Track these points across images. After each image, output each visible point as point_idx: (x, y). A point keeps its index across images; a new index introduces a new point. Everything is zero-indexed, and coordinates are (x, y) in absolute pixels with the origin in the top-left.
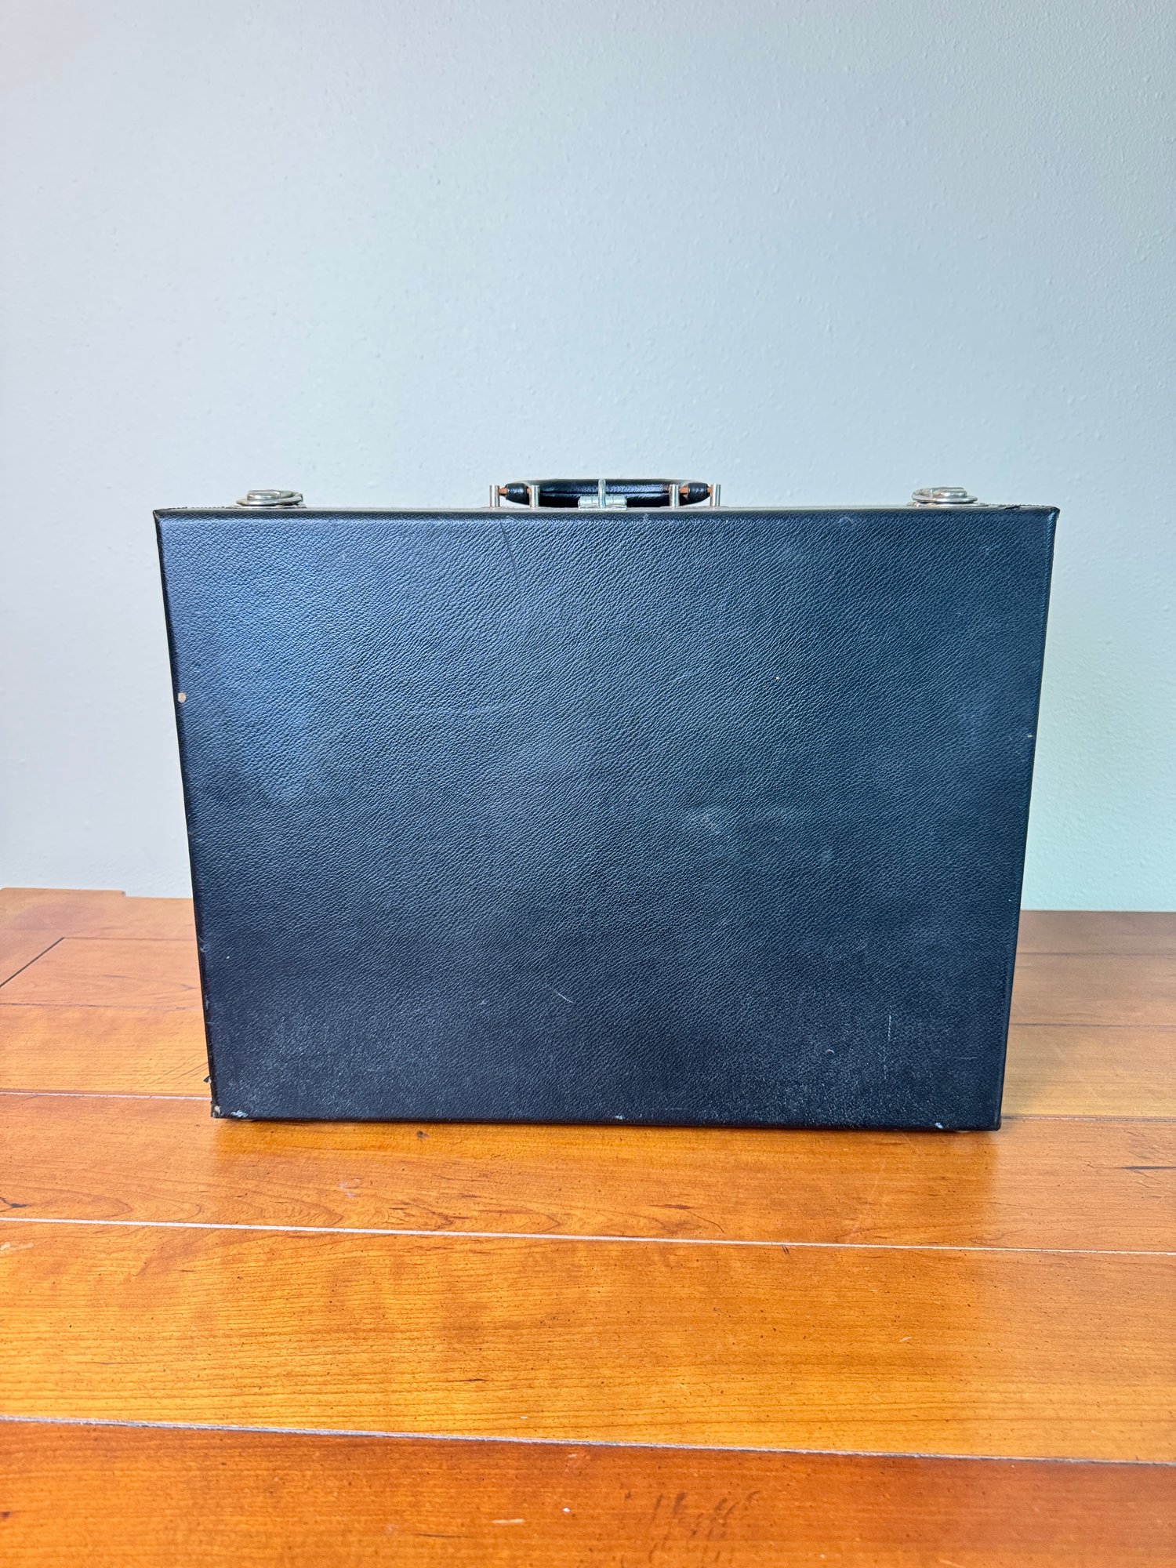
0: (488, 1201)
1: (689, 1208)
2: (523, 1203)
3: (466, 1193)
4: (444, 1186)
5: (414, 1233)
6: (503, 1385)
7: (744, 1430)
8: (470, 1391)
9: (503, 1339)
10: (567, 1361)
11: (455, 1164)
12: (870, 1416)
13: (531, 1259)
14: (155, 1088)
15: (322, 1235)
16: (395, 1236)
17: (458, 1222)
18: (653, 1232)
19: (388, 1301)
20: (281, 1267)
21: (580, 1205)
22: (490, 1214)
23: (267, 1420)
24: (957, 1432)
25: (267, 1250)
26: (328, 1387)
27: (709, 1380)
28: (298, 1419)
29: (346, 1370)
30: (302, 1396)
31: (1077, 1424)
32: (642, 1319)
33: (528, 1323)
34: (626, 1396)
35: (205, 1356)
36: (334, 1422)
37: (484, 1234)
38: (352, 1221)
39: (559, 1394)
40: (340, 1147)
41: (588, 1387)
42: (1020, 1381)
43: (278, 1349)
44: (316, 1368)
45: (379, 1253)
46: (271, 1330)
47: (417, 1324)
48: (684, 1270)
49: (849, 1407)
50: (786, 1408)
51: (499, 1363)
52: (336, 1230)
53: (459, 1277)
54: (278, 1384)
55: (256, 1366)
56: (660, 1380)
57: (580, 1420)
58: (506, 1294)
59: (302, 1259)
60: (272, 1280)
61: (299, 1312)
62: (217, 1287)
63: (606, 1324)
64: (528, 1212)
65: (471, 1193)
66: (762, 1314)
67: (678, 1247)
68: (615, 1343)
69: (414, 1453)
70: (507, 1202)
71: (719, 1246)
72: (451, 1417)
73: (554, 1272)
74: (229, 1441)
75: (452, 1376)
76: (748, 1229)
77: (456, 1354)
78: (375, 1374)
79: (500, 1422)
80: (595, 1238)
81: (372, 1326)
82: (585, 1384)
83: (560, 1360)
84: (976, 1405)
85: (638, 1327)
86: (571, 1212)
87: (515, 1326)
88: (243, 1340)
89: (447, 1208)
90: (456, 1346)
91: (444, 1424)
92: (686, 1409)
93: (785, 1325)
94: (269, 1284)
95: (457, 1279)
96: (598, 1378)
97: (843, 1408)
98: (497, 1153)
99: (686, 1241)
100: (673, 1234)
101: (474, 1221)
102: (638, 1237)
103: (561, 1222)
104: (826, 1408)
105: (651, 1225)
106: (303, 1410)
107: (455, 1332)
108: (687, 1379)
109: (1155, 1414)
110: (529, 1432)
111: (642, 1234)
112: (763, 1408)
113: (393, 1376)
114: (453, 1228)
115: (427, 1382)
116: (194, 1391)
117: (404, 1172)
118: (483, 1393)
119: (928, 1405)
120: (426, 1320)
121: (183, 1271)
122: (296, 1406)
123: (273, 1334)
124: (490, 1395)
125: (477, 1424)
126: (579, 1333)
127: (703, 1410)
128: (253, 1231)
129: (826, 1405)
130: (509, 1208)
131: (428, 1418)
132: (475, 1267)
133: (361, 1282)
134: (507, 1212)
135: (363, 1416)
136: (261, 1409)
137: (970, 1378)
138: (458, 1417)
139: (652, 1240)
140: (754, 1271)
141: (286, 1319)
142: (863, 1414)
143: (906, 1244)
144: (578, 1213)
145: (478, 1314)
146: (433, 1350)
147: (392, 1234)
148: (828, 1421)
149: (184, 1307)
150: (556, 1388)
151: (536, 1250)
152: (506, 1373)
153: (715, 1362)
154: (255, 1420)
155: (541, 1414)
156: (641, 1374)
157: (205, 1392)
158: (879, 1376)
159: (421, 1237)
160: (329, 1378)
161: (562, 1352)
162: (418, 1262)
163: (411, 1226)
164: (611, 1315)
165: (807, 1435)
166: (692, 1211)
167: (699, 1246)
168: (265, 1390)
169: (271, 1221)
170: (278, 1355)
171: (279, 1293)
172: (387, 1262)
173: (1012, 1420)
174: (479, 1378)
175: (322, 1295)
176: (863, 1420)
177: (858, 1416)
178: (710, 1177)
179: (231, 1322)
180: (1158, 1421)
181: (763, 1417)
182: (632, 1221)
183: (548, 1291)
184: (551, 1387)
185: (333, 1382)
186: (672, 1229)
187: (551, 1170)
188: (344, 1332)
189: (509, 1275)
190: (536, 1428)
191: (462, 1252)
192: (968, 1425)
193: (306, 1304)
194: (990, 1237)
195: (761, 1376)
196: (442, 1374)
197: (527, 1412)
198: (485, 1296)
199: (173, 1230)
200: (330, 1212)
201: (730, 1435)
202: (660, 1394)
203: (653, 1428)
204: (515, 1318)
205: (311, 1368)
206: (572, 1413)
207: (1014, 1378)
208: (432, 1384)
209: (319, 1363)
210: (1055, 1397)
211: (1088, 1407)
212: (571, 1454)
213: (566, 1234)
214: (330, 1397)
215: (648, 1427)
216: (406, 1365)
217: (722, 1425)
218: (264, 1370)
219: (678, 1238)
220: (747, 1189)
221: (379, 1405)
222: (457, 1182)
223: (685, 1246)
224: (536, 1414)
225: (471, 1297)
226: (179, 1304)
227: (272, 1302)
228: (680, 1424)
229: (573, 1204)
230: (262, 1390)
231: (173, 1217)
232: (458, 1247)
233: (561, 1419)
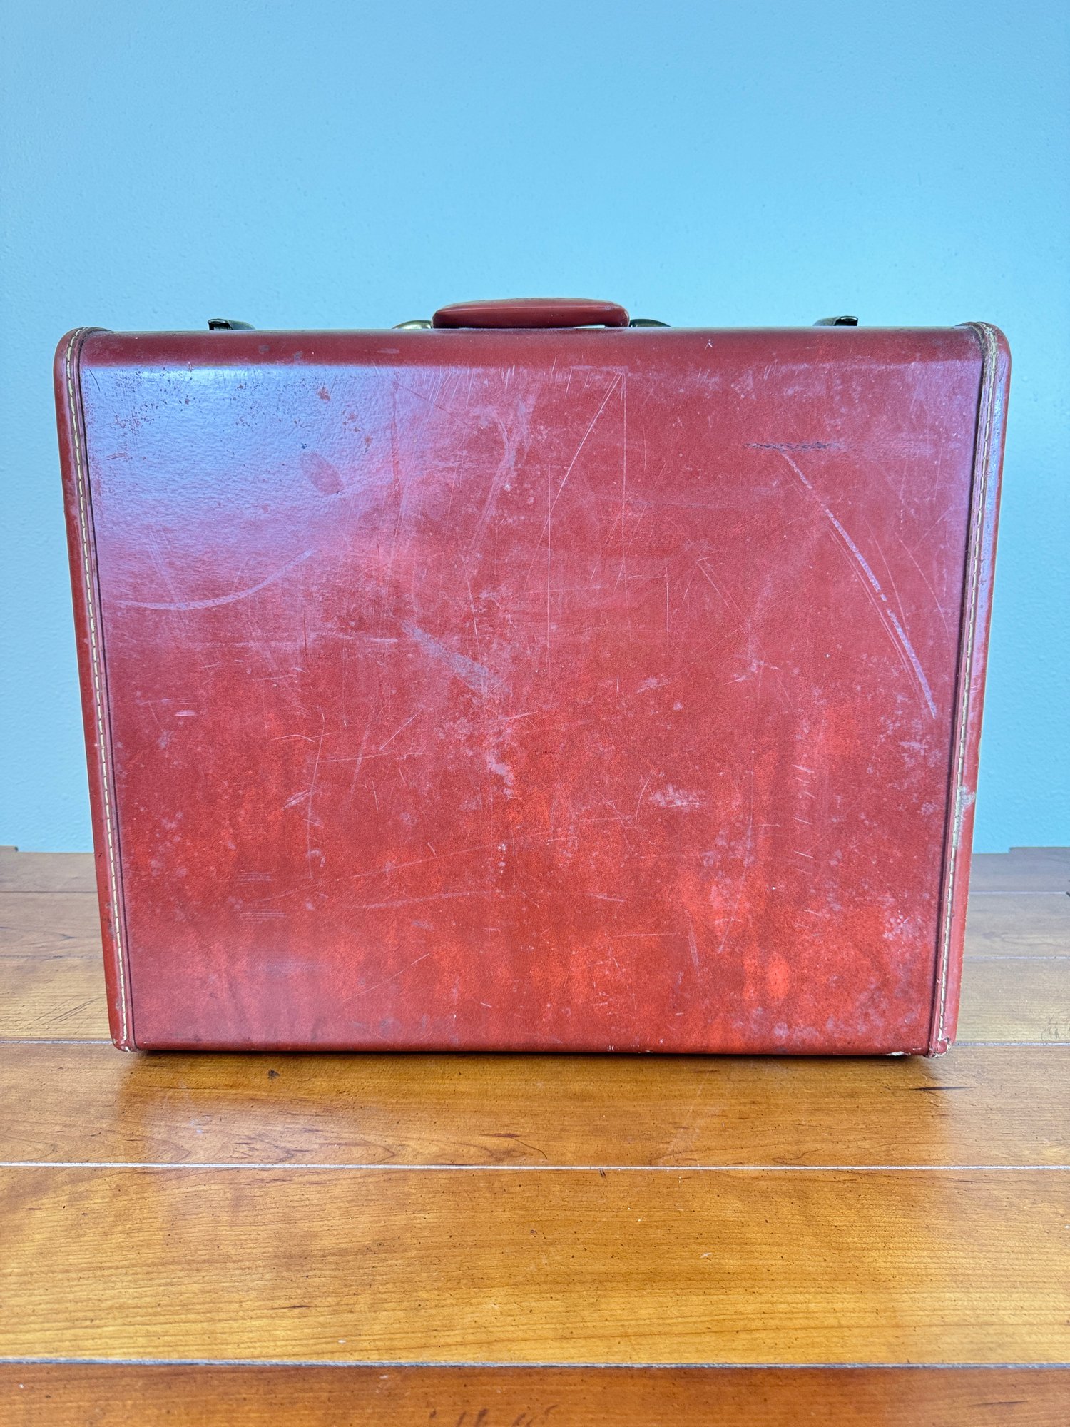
0: (329, 1135)
1: (516, 1136)
2: (362, 1136)
3: (309, 1128)
4: (289, 1121)
5: (256, 1166)
6: (325, 1311)
7: (548, 1346)
8: (293, 1317)
9: (329, 1267)
10: (390, 1286)
11: (300, 1100)
12: (667, 1329)
13: (364, 1188)
14: (25, 1034)
15: (168, 1171)
16: (238, 1170)
17: (299, 1155)
18: (482, 1160)
19: (224, 1232)
20: (125, 1202)
21: (415, 1136)
22: (330, 1147)
23: (95, 1352)
24: (745, 1342)
25: (114, 1186)
26: (157, 1318)
27: (521, 1299)
28: (125, 1350)
29: (177, 1301)
30: (132, 1328)
31: (856, 1331)
32: (463, 1243)
33: (356, 1250)
34: (440, 1318)
35: (42, 1291)
36: (160, 1352)
37: (322, 1166)
38: (198, 1156)
39: (377, 1318)
40: (194, 1086)
41: (405, 1310)
42: (807, 1292)
43: (114, 1282)
44: (148, 1299)
45: (221, 1187)
46: (109, 1264)
47: (250, 1254)
48: (506, 1195)
49: (647, 1322)
50: (589, 1324)
51: (323, 1290)
52: (182, 1165)
53: (294, 1207)
54: (110, 1316)
55: (90, 1299)
56: (474, 1301)
57: (396, 1343)
58: (337, 1222)
59: (146, 1195)
60: (115, 1216)
61: (137, 1246)
62: (61, 1223)
63: (429, 1248)
64: (366, 1144)
65: (314, 1128)
66: (575, 1235)
67: (502, 1173)
68: (435, 1267)
69: (233, 1380)
70: (347, 1135)
71: (542, 1171)
72: (272, 1344)
73: (384, 1200)
74: (56, 1374)
75: (277, 1303)
76: (569, 1155)
77: (284, 1282)
78: (204, 1303)
79: (319, 1346)
80: (426, 1167)
81: (206, 1258)
82: (402, 1307)
83: (382, 1284)
84: (765, 1315)
85: (458, 1251)
86: (407, 1143)
87: (342, 1253)
88: (80, 1275)
89: (289, 1142)
90: (285, 1274)
91: (265, 1351)
92: (497, 1329)
93: (595, 1244)
94: (111, 1219)
95: (292, 1209)
96: (416, 1301)
97: (642, 1322)
98: (342, 1090)
99: (511, 1168)
100: (499, 1161)
101: (314, 1154)
102: (466, 1165)
103: (396, 1152)
104: (627, 1323)
105: (480, 1154)
106: (131, 1341)
107: (284, 1260)
108: (499, 1299)
109: (928, 1319)
110: (346, 1356)
111: (471, 1162)
112: (567, 1325)
113: (221, 1305)
114: (293, 1161)
115: (252, 1311)
116: (27, 1326)
117: (253, 1109)
118: (305, 1319)
119: (722, 1317)
120: (259, 1250)
121: (30, 1209)
122: (125, 1337)
123: (110, 1268)
124: (311, 1320)
125: (297, 1350)
126: (402, 1258)
127: (511, 1328)
128: (102, 1169)
129: (627, 1320)
130: (347, 1141)
131: (250, 1345)
132: (310, 1197)
133: (201, 1215)
134: (346, 1144)
135: (188, 1345)
136: (91, 1341)
137: (761, 1290)
138: (279, 1343)
139: (480, 1167)
140: (572, 1194)
141: (124, 1253)
142: (661, 1328)
143: (714, 1165)
144: (412, 1143)
145: (308, 1243)
146: (262, 1279)
147: (236, 1168)
148: (627, 1335)
149: (27, 1244)
150: (375, 1312)
151: (370, 1180)
152: (329, 1299)
153: (527, 1282)
154: (83, 1352)
155: (358, 1338)
156: (457, 1296)
157: (37, 1327)
158: (678, 1291)
159: (262, 1170)
160: (159, 1309)
161: (384, 1277)
162: (257, 1194)
163: (254, 1160)
164: (433, 1240)
165: (607, 1350)
166: (519, 1139)
167: (522, 1172)
168: (97, 1322)
169: (120, 1158)
170: (113, 1288)
171: (120, 1228)
172: (228, 1195)
173: (796, 1329)
174: (303, 1304)
175: (161, 1229)
176: (660, 1334)
177: (655, 1329)
178: (539, 1107)
179: (71, 1257)
180: (930, 1326)
181: (568, 1334)
182: (463, 1150)
183: (377, 1219)
184: (370, 1311)
185: (163, 1313)
186: (498, 1156)
187: (392, 1103)
188: (179, 1263)
189: (342, 1204)
190: (351, 1352)
191: (300, 1184)
192: (756, 1335)
193: (147, 1238)
194: (791, 1156)
195: (568, 1295)
196: (268, 1302)
197: (346, 1336)
198: (317, 1225)
199: (25, 1169)
200: (178, 1148)
201: (535, 1352)
202: (472, 1315)
203: (463, 1348)
204: (344, 1246)
205: (143, 1300)
206: (386, 1336)
207: (802, 1289)
208: (258, 1311)
209: (151, 1295)
210: (838, 1306)
211: (868, 1314)
212: (382, 1375)
213: (399, 1164)
214: (158, 1328)
215: (459, 1347)
216: (234, 1294)
217: (528, 1343)
218: (97, 1303)
219: (504, 1165)
220: (572, 1117)
221: (204, 1334)
222: (301, 1117)
223: (509, 1172)
224: (353, 1338)
225: (303, 1227)
226: (23, 1242)
227: (113, 1237)
228: (489, 1343)
229: (409, 1135)
230: (94, 1323)
231: (26, 1158)
232: (296, 1179)
233: (377, 1342)
